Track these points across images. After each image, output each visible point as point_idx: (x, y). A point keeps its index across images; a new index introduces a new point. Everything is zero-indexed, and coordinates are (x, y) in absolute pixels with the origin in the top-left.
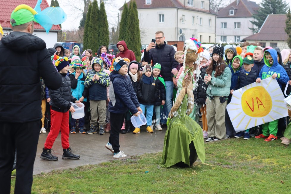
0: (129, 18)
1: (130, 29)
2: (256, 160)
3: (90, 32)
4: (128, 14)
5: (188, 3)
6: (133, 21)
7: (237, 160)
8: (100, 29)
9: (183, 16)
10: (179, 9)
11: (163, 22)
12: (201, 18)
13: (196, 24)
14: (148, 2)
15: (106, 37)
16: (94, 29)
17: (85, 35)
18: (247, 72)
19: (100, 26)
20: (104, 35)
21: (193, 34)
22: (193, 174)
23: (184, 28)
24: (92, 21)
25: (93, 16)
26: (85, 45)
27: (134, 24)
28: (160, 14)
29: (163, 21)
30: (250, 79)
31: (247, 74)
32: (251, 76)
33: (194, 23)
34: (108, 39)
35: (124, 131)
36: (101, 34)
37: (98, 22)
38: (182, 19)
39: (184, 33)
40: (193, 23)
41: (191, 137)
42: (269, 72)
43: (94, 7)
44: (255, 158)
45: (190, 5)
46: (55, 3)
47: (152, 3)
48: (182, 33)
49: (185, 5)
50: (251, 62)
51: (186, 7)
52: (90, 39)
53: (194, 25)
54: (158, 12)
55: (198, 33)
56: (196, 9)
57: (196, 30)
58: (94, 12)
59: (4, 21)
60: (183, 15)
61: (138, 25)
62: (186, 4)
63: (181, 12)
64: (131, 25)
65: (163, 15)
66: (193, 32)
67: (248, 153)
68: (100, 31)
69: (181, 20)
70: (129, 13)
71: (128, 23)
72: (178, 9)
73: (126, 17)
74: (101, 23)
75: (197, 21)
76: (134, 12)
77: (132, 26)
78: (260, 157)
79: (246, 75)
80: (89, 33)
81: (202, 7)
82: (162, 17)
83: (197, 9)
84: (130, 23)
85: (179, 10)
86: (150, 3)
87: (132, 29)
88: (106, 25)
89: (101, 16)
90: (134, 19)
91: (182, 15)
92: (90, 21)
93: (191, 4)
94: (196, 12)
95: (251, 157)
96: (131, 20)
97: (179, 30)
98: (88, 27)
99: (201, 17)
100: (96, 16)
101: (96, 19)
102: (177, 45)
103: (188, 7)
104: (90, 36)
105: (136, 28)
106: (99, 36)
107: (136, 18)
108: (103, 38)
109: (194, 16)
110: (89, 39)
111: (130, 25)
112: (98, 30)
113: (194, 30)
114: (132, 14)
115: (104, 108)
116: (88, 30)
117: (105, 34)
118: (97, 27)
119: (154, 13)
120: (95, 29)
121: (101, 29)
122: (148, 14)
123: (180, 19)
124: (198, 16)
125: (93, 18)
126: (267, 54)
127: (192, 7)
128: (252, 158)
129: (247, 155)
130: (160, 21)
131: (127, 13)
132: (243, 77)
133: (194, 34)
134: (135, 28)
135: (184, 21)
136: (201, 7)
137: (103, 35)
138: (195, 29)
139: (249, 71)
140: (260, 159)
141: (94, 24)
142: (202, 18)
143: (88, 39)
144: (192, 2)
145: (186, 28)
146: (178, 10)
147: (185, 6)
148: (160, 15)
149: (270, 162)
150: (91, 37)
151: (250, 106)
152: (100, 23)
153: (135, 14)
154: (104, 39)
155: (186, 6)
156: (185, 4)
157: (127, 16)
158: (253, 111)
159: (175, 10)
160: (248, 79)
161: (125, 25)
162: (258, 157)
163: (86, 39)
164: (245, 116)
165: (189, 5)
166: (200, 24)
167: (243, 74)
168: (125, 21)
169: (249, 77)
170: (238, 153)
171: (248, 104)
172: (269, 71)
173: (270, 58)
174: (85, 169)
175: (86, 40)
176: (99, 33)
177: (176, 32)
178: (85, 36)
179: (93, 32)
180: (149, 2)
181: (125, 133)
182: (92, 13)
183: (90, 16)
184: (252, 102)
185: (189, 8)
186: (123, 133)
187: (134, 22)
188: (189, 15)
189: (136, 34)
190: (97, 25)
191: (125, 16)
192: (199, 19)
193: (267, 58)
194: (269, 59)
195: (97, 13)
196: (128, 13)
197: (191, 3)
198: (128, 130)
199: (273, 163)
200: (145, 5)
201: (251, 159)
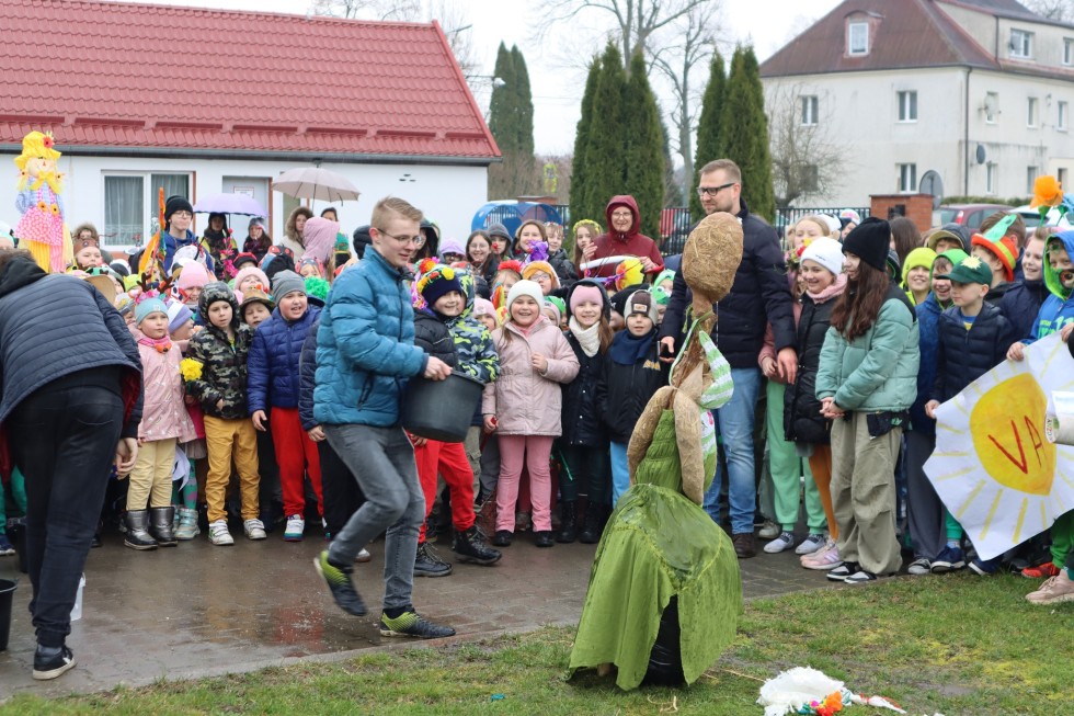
0: (728, 110)
1: (731, 151)
2: (959, 664)
3: (592, 162)
4: (724, 97)
5: (1012, 46)
6: (744, 120)
7: (885, 663)
8: (630, 152)
9: (991, 99)
10: (974, 71)
11: (914, 121)
12: (1061, 105)
13: (1043, 125)
14: (856, 48)
15: (651, 180)
16: (606, 154)
17: (575, 176)
18: (968, 319)
19: (630, 142)
20: (643, 174)
21: (1031, 165)
22: (661, 710)
23: (994, 140)
24: (601, 122)
25: (603, 104)
26: (575, 211)
27: (746, 133)
28: (902, 89)
29: (913, 116)
30: (981, 343)
31: (968, 325)
32: (984, 331)
33: (1034, 121)
34: (657, 190)
35: (545, 539)
36: (633, 171)
37: (621, 126)
38: (986, 108)
39: (994, 162)
40: (1030, 122)
41: (672, 580)
42: (1059, 320)
43: (608, 73)
44: (962, 655)
45: (1018, 52)
46: (511, 56)
47: (873, 50)
48: (987, 160)
49: (1000, 56)
50: (974, 277)
51: (1001, 62)
52: (591, 190)
53: (1033, 129)
54: (893, 85)
55: (1050, 158)
56: (1041, 69)
57: (1042, 149)
58: (608, 92)
59: (295, 129)
60: (991, 94)
61: (762, 133)
62: (1000, 49)
63: (981, 83)
64: (734, 136)
65: (914, 95)
66: (1029, 158)
67: (941, 637)
68: (628, 159)
69: (984, 112)
70: (728, 93)
71: (725, 128)
72: (970, 69)
73: (720, 108)
74: (631, 132)
75: (1047, 113)
76: (747, 87)
77: (739, 141)
78: (982, 653)
79: (964, 328)
80: (588, 166)
81: (1067, 60)
82: (907, 102)
83: (1046, 70)
84: (734, 127)
85: (972, 76)
86: (863, 50)
87: (740, 150)
88: (652, 137)
89: (635, 104)
90: (747, 112)
91: (986, 94)
92: (591, 126)
93: (1022, 52)
94: (1044, 80)
95: (946, 651)
96: (736, 116)
97: (973, 149)
98: (586, 144)
99: (1063, 99)
100: (615, 103)
101: (614, 115)
102: (908, 209)
103: (1009, 64)
104: (590, 179)
105: (754, 149)
106: (625, 177)
107: (752, 111)
108: (638, 185)
109: (1032, 96)
110: (588, 188)
111: (731, 135)
112: (623, 157)
113: (1032, 147)
114: (739, 96)
115: (474, 451)
116: (586, 158)
117: (646, 172)
118: (619, 148)
119: (880, 88)
120: (612, 152)
121: (635, 153)
122: (855, 93)
123: (980, 110)
124: (1049, 96)
125: (604, 111)
126: (1055, 248)
127: (1025, 61)
128: (951, 655)
129: (936, 644)
130: (902, 116)
131: (721, 91)
132: (954, 339)
133: (1036, 164)
134: (750, 146)
135: (994, 117)
136: (1063, 62)
137: (638, 176)
138: (1037, 144)
139: (975, 312)
140: (978, 663)
141: (608, 134)
142: (1066, 103)
143: (584, 188)
144: (1026, 43)
145: (1001, 141)
146: (969, 73)
147: (996, 58)
148: (902, 95)
149: (1011, 673)
150: (598, 184)
151: (1009, 451)
152: (628, 130)
153: (751, 95)
154: (642, 187)
155: (1003, 60)
156: (997, 51)
157: (723, 105)
158: (1024, 469)
159: (958, 75)
160: (974, 343)
161: (716, 135)
162: (976, 651)
163: (580, 188)
164: (1001, 491)
165: (1013, 53)
166: (1060, 125)
167: (951, 325)
168: (717, 122)
169: (976, 338)
170: (906, 634)
171: (1002, 445)
172: (1059, 314)
173: (1064, 261)
174: (284, 677)
175: (579, 194)
176: (626, 165)
177: (960, 157)
178: (577, 180)
179: (602, 163)
180: (859, 47)
181: (550, 546)
182: (601, 95)
183: (591, 104)
184: (1013, 438)
185: (1015, 65)
186: (541, 545)
187: (748, 124)
188: (1011, 92)
189: (755, 171)
190: (617, 139)
191: (713, 102)
192: (1055, 107)
193: (1055, 262)
194: (1060, 267)
195: (619, 93)
196: (724, 92)
197: (1022, 46)
198: (565, 534)
199: (1019, 680)
200: (845, 56)
201: (942, 662)
